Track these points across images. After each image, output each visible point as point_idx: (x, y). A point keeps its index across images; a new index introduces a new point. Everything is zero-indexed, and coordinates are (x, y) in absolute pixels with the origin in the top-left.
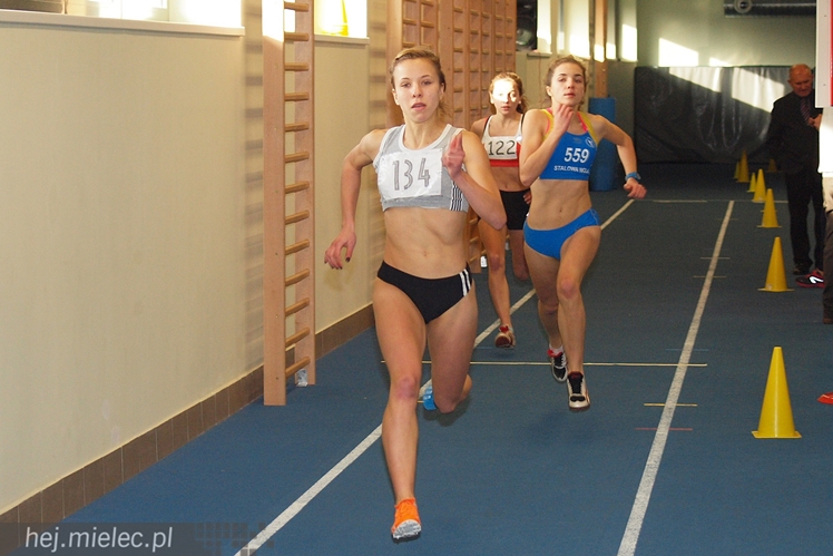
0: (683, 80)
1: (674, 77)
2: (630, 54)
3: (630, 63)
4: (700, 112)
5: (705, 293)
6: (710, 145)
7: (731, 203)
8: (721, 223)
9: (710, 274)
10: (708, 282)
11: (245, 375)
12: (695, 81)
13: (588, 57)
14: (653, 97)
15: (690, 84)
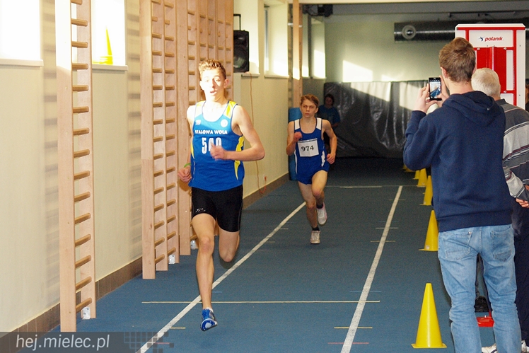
0: (362, 93)
1: (355, 91)
2: (320, 73)
3: (320, 80)
4: (376, 117)
5: (379, 252)
6: (384, 143)
7: (400, 188)
8: (392, 202)
9: (383, 239)
10: (381, 245)
11: (47, 310)
12: (372, 93)
13: (287, 75)
14: (339, 106)
15: (367, 96)
